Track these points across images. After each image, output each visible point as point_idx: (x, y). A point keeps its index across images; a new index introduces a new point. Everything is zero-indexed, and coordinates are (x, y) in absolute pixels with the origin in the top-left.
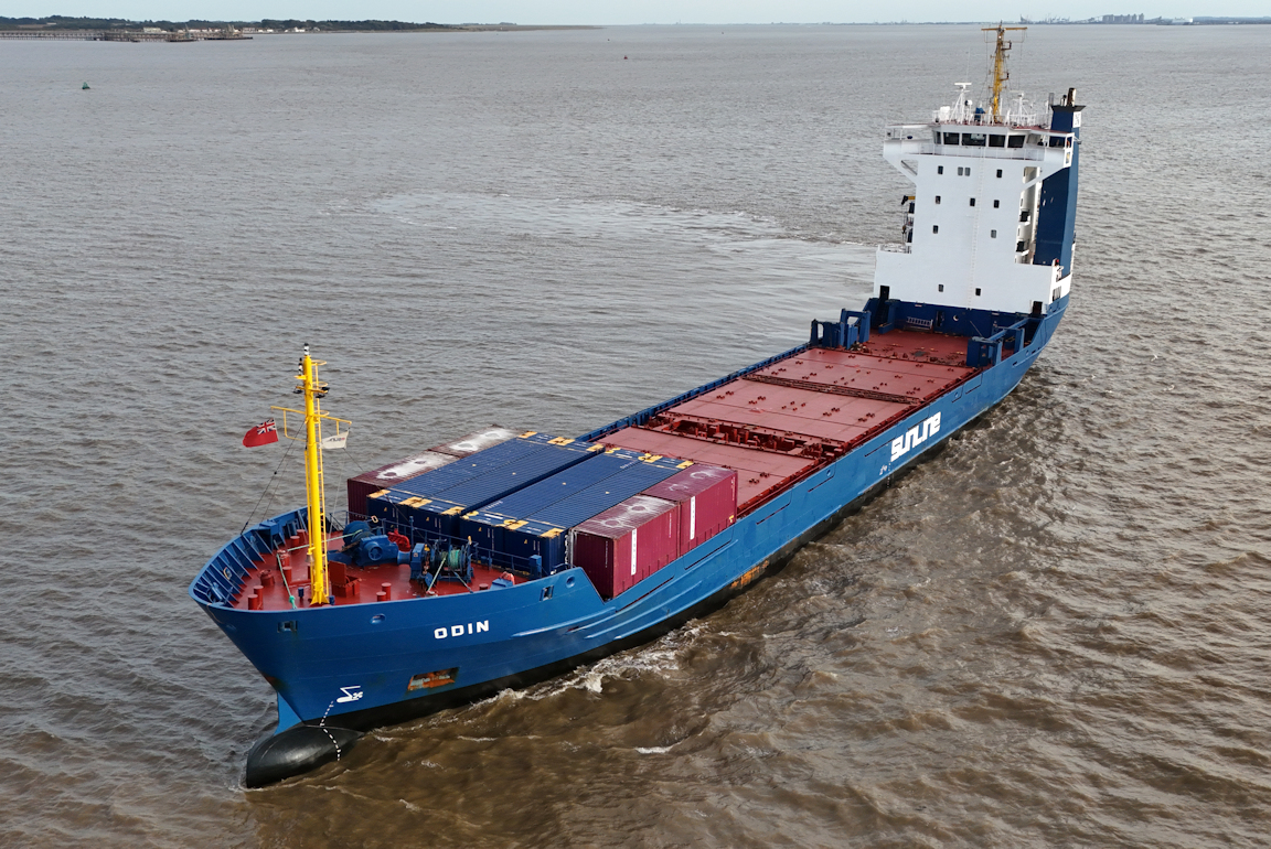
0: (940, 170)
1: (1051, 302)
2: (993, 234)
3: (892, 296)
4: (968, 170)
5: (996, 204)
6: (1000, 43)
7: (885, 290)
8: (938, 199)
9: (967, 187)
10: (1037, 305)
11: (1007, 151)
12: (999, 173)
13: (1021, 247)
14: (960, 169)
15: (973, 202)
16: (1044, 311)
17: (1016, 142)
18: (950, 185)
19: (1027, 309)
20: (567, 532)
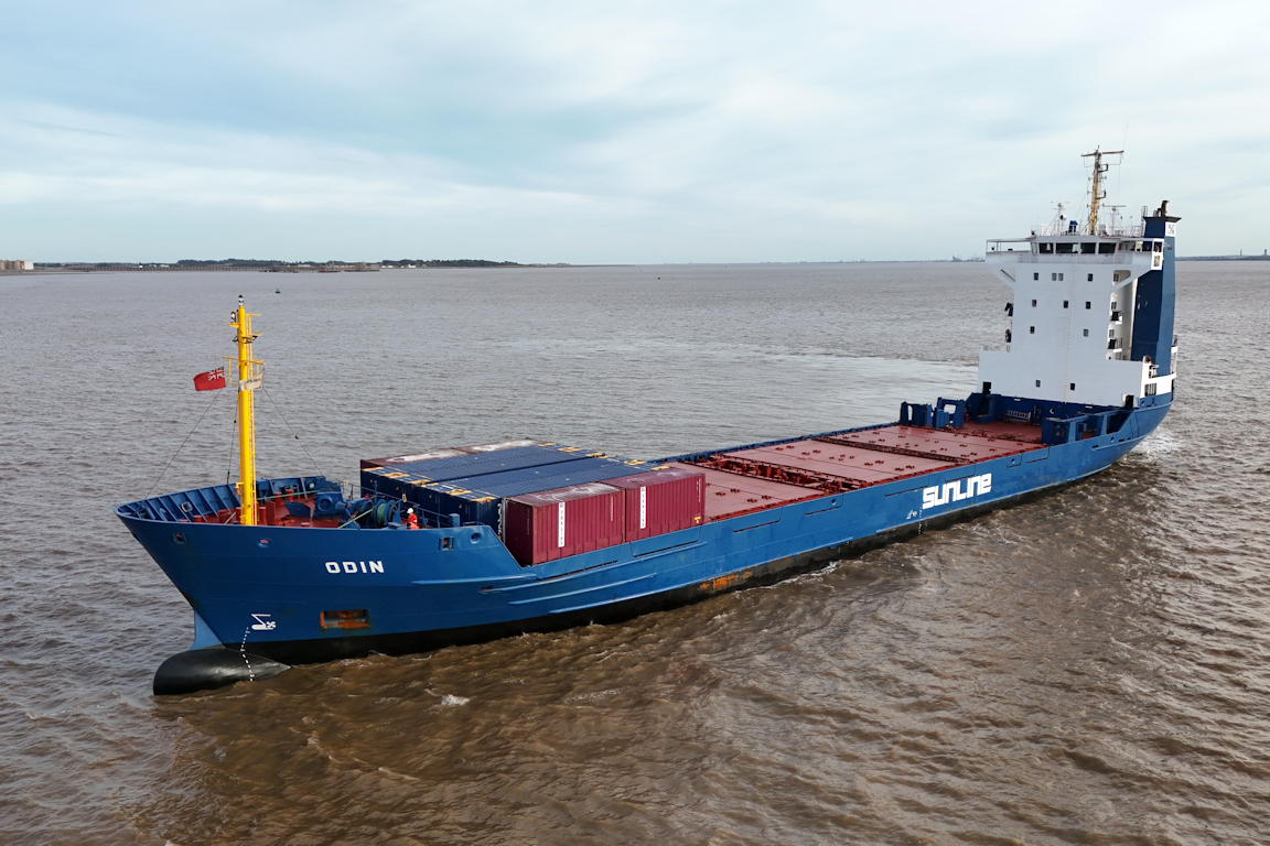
0: (1036, 276)
1: (1143, 395)
2: (1086, 332)
3: (993, 391)
4: (1061, 275)
5: (1088, 305)
6: (1098, 166)
7: (987, 386)
8: (1035, 302)
9: (1063, 290)
10: (1130, 399)
11: (1097, 256)
12: (1090, 278)
13: (1112, 345)
14: (1054, 275)
15: (1066, 304)
16: (1135, 405)
17: (1107, 249)
18: (1048, 292)
19: (1120, 402)
20: (500, 501)
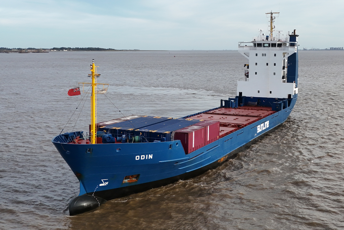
0: (257, 55)
1: (294, 94)
2: (274, 74)
3: (243, 95)
4: (265, 54)
5: (275, 65)
6: (271, 17)
7: (241, 93)
8: (256, 64)
9: (265, 60)
10: (290, 96)
11: (277, 48)
12: (275, 55)
13: (283, 78)
14: (263, 54)
15: (267, 64)
16: (292, 97)
17: (280, 45)
18: (260, 59)
19: (287, 97)
